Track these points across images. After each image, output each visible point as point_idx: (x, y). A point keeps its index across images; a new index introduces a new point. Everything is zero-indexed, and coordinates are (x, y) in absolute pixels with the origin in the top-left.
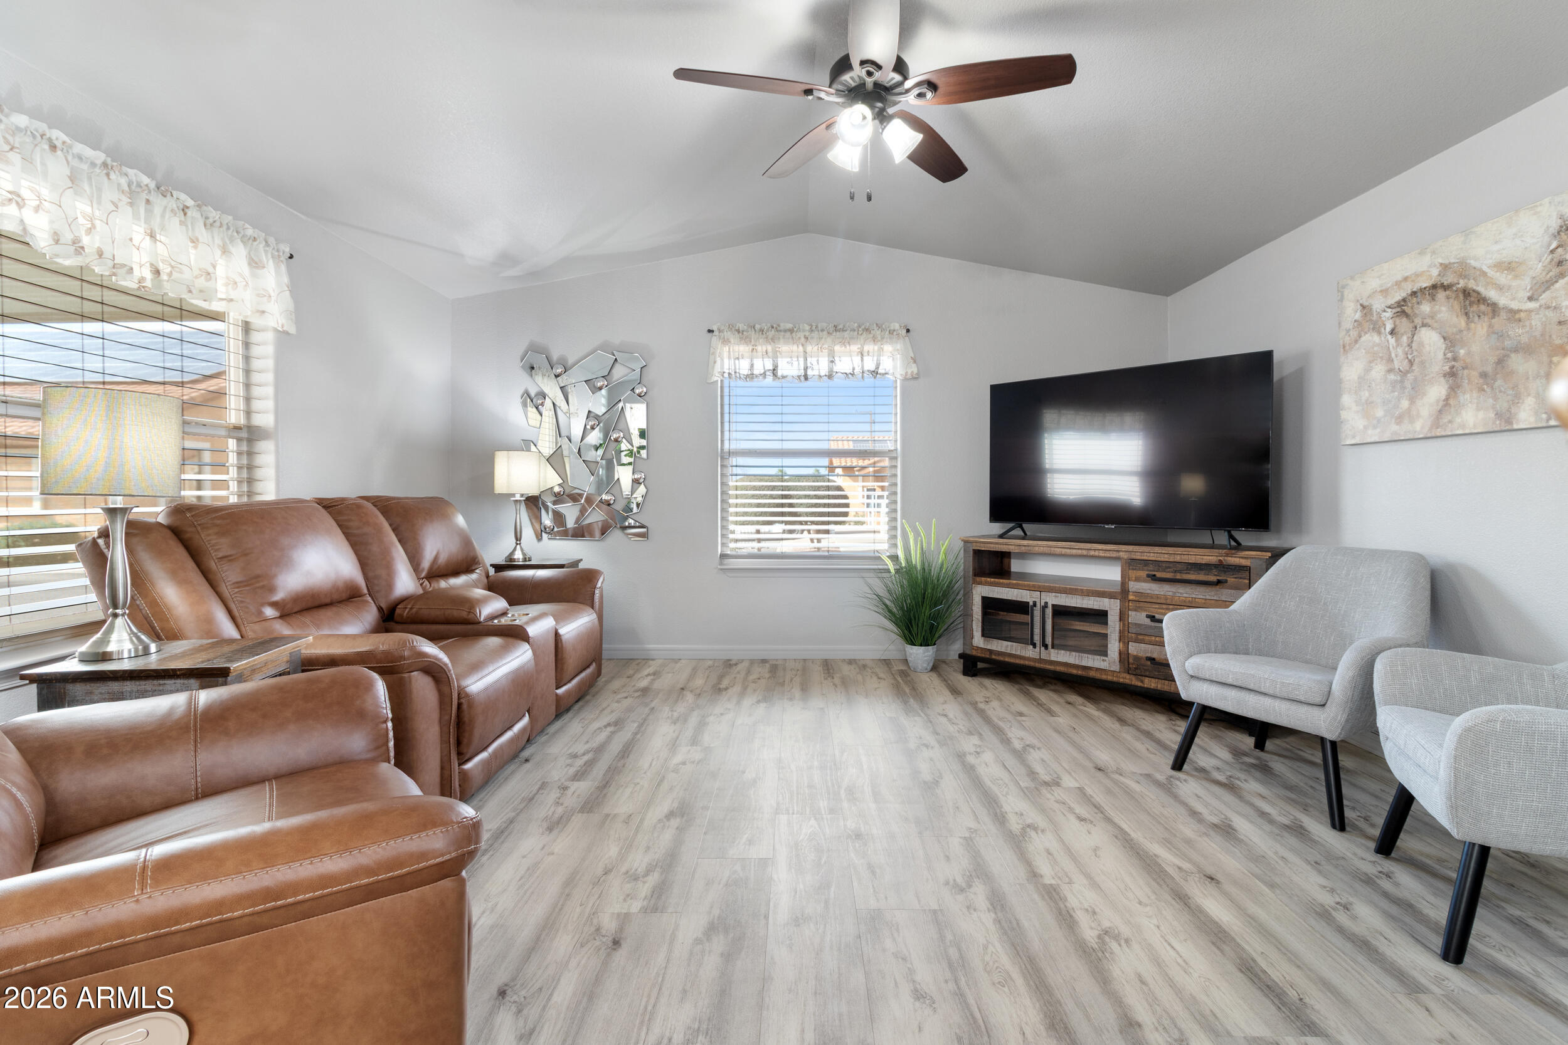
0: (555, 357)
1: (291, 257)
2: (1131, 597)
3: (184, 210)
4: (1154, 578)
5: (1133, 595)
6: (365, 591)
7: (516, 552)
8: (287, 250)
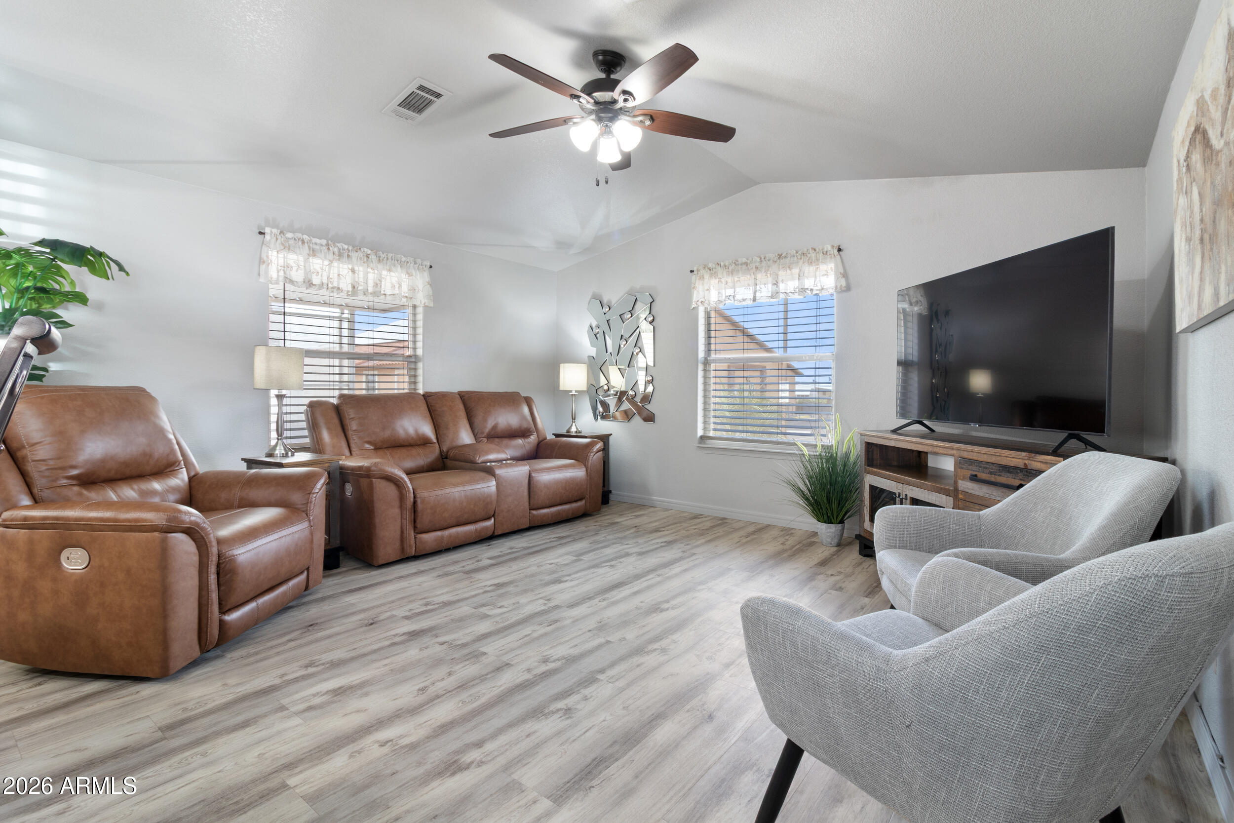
0: (605, 301)
1: (431, 267)
2: (961, 496)
3: (368, 256)
4: (974, 478)
5: (961, 494)
6: (435, 441)
7: (573, 427)
8: (428, 264)
